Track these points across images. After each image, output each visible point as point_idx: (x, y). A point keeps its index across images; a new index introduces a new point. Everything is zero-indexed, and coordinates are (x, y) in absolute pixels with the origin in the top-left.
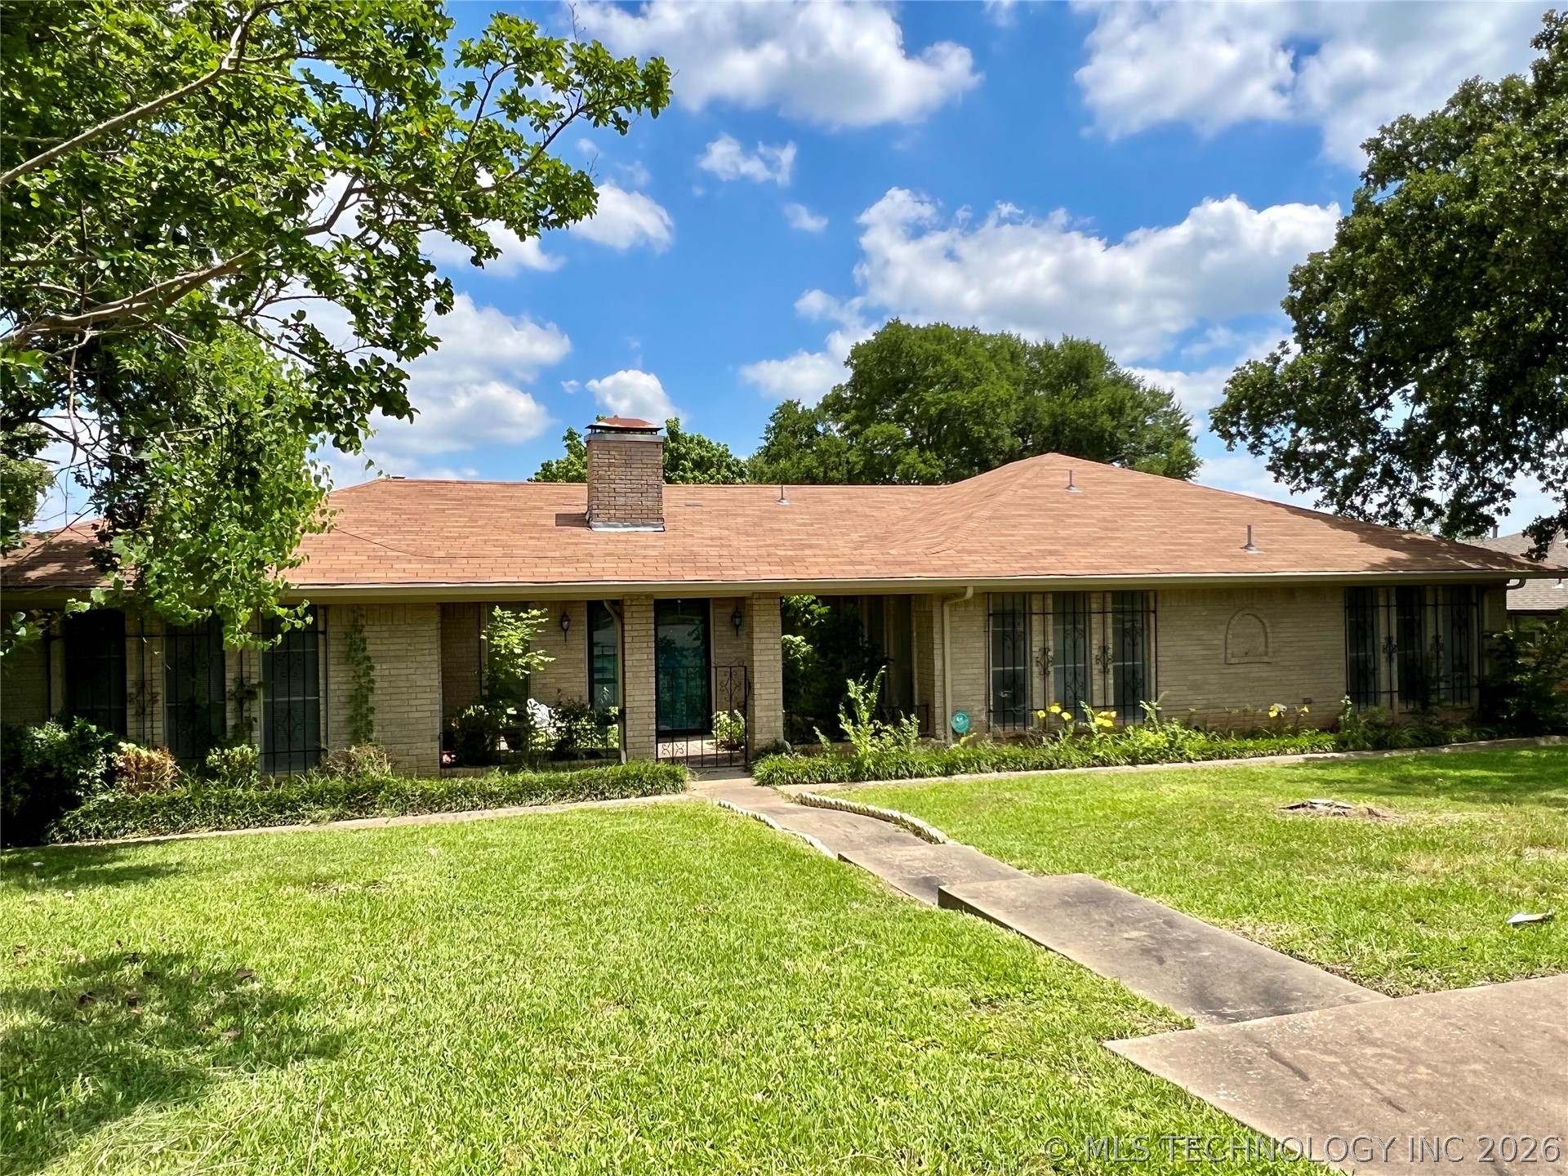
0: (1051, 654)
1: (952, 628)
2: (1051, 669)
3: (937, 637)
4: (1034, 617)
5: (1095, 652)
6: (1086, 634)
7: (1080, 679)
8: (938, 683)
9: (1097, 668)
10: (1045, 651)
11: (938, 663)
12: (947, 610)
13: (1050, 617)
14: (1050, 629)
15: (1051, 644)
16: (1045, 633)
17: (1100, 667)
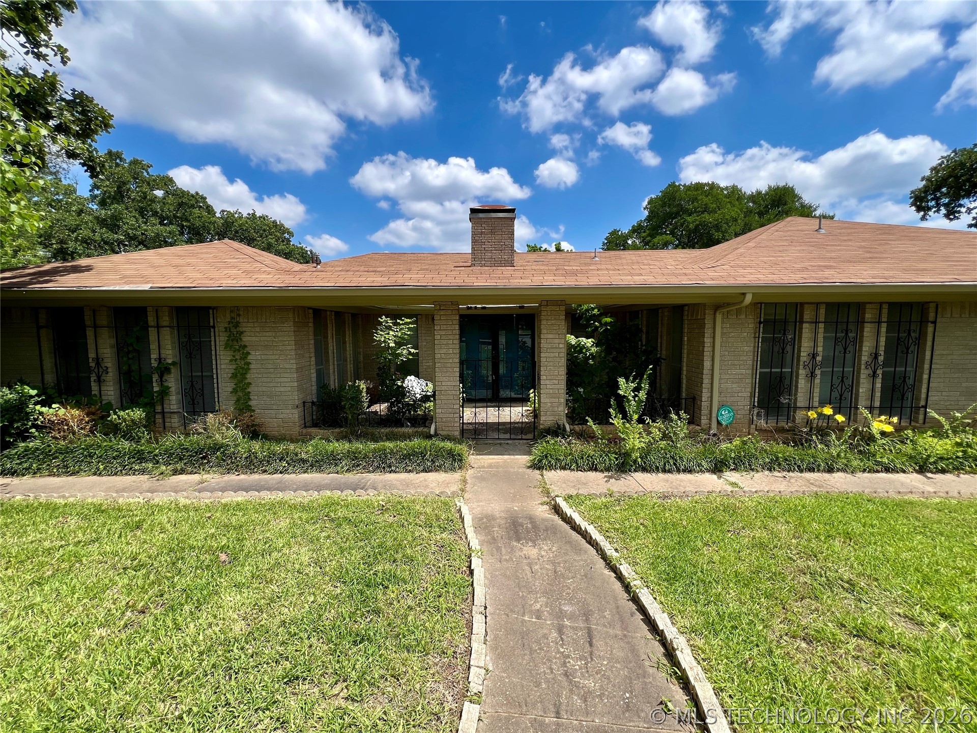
0: (819, 358)
1: (723, 334)
2: (818, 372)
3: (708, 341)
4: (805, 325)
5: (865, 358)
6: (858, 341)
7: (848, 382)
8: (706, 381)
9: (864, 373)
10: (814, 356)
11: (707, 364)
12: (719, 317)
13: (822, 325)
14: (821, 337)
15: (820, 349)
16: (815, 341)
17: (870, 371)
